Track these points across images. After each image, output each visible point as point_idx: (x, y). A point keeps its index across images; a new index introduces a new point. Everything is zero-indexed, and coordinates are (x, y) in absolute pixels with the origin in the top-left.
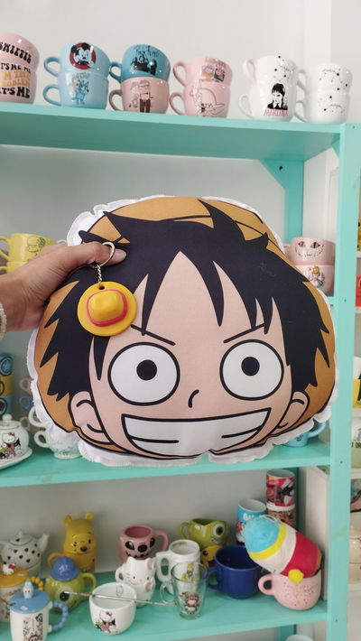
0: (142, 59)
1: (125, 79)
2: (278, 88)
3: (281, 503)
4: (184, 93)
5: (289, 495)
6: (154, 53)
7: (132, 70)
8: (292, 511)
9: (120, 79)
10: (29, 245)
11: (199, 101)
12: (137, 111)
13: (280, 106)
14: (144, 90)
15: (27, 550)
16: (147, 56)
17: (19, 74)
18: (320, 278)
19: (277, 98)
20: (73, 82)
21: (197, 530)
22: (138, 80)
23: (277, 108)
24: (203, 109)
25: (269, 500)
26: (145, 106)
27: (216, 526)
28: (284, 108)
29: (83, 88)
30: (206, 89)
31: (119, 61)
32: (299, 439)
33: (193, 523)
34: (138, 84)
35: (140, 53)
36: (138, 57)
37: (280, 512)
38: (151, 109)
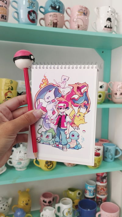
0: (54, 5)
1: (46, 13)
2: (109, 19)
3: (102, 182)
4: (70, 20)
5: (105, 179)
6: (59, 2)
7: (50, 9)
8: (106, 185)
9: (44, 13)
10: (6, 83)
11: (77, 23)
12: (51, 27)
13: (109, 27)
14: (55, 18)
15: (4, 205)
16: (56, 3)
17: (2, 9)
19: (108, 24)
21: (70, 194)
22: (52, 13)
23: (108, 27)
24: (79, 27)
25: (97, 181)
26: (55, 25)
27: (78, 192)
28: (111, 28)
30: (80, 19)
31: (44, 6)
32: (111, 159)
33: (69, 191)
34: (52, 15)
35: (53, 2)
36: (52, 4)
37: (102, 186)
38: (58, 26)
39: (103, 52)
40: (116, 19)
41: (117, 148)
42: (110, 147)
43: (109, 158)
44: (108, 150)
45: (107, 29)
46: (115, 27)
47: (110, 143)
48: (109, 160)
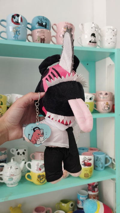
0: (41, 22)
1: (33, 30)
2: (93, 35)
3: (94, 191)
4: (57, 35)
5: (97, 188)
6: (45, 19)
7: (37, 26)
8: (98, 194)
9: (31, 30)
12: (39, 42)
13: (94, 42)
14: (42, 34)
16: (43, 20)
18: (109, 106)
19: (93, 39)
20: (14, 30)
21: (63, 206)
22: (39, 30)
23: (93, 42)
25: (89, 190)
26: (43, 41)
27: (70, 203)
28: (95, 43)
29: (18, 33)
31: (31, 22)
32: (102, 168)
33: (61, 203)
34: (39, 32)
35: (40, 19)
36: (39, 21)
37: (94, 195)
38: (45, 42)
39: (88, 64)
40: (99, 34)
41: (107, 156)
42: (100, 156)
43: (100, 167)
44: (98, 159)
45: (92, 43)
46: (99, 42)
47: (100, 152)
48: (100, 169)
